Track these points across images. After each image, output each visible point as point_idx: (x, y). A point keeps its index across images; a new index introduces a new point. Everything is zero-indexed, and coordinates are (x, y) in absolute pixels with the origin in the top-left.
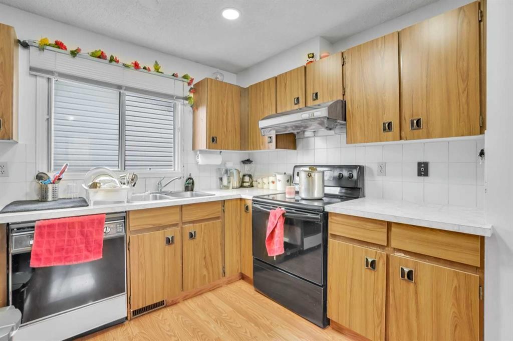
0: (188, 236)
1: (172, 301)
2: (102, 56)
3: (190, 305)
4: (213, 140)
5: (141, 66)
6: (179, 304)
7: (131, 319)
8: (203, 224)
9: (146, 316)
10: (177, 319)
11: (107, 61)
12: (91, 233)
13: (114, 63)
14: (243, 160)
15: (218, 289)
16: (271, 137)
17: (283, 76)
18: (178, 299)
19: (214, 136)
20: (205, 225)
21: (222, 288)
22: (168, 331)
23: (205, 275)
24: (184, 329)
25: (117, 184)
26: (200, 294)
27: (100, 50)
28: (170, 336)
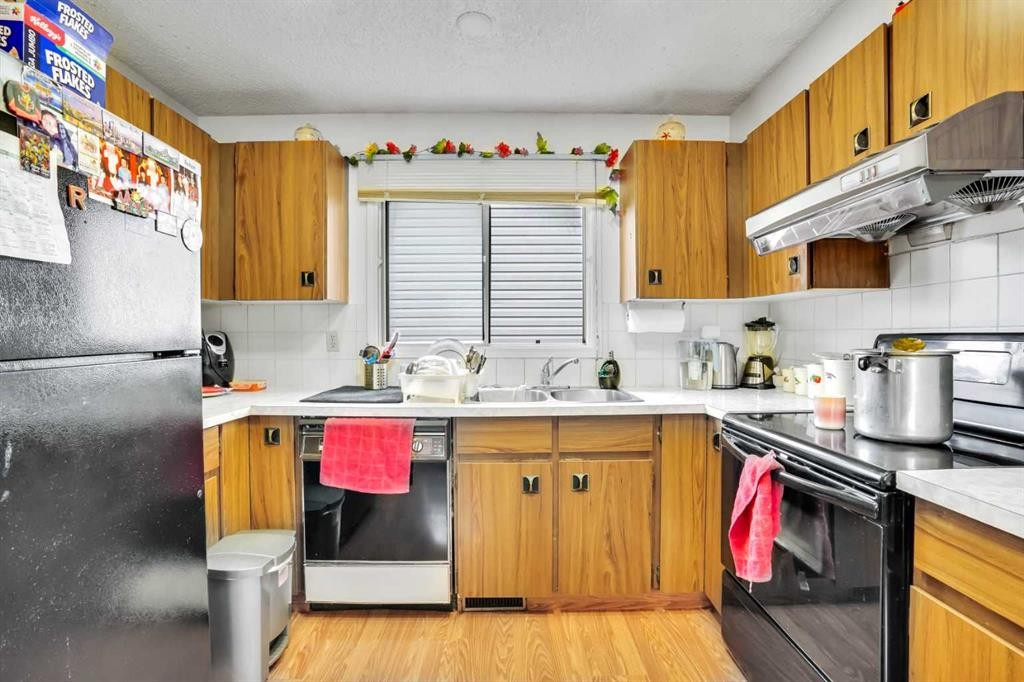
0: (570, 483)
1: (539, 605)
2: (448, 149)
3: (568, 625)
4: (654, 277)
5: (512, 149)
6: (550, 616)
7: (462, 612)
8: (606, 462)
9: (486, 614)
10: (530, 644)
11: (455, 156)
12: (393, 447)
13: (465, 155)
14: (749, 321)
15: (643, 612)
16: (796, 259)
17: (824, 81)
18: (552, 604)
19: (655, 267)
20: (610, 466)
21: (652, 615)
22: (502, 661)
23: (607, 576)
24: (528, 671)
25: (448, 369)
26: (599, 611)
27: (444, 140)
28: (499, 671)
